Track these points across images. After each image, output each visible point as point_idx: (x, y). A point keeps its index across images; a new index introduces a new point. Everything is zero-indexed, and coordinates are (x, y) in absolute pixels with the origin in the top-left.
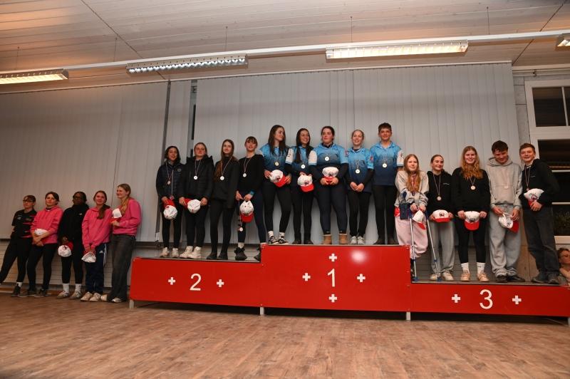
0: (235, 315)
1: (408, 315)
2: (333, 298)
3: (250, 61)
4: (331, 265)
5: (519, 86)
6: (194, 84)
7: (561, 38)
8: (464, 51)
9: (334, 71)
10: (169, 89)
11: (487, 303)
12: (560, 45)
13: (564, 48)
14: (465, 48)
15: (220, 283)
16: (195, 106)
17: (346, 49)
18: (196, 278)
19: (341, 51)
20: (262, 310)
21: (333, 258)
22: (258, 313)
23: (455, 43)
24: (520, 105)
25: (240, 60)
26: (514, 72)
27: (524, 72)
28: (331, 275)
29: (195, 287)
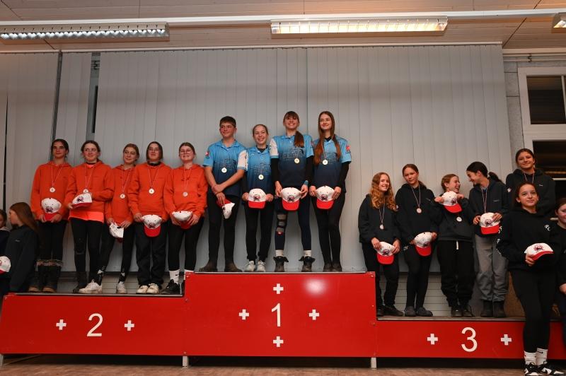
0: (148, 368)
1: (374, 361)
2: (278, 342)
3: (171, 32)
4: (276, 298)
5: (510, 73)
6: (96, 58)
7: (558, 18)
8: (443, 30)
9: (283, 48)
10: (60, 63)
11: (470, 345)
12: (556, 27)
13: (561, 30)
14: (444, 26)
15: (129, 325)
16: (97, 88)
17: (298, 22)
18: (96, 319)
19: (290, 25)
20: (185, 360)
21: (278, 289)
22: (180, 364)
23: (431, 19)
24: (512, 96)
25: (159, 31)
26: (505, 57)
27: (517, 56)
28: (276, 311)
29: (93, 332)
